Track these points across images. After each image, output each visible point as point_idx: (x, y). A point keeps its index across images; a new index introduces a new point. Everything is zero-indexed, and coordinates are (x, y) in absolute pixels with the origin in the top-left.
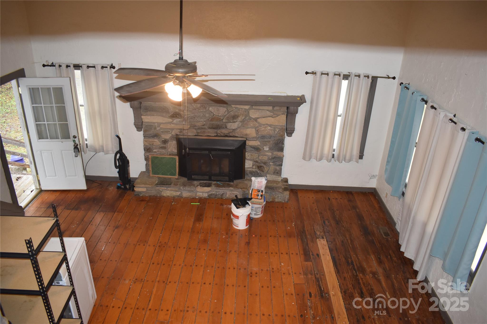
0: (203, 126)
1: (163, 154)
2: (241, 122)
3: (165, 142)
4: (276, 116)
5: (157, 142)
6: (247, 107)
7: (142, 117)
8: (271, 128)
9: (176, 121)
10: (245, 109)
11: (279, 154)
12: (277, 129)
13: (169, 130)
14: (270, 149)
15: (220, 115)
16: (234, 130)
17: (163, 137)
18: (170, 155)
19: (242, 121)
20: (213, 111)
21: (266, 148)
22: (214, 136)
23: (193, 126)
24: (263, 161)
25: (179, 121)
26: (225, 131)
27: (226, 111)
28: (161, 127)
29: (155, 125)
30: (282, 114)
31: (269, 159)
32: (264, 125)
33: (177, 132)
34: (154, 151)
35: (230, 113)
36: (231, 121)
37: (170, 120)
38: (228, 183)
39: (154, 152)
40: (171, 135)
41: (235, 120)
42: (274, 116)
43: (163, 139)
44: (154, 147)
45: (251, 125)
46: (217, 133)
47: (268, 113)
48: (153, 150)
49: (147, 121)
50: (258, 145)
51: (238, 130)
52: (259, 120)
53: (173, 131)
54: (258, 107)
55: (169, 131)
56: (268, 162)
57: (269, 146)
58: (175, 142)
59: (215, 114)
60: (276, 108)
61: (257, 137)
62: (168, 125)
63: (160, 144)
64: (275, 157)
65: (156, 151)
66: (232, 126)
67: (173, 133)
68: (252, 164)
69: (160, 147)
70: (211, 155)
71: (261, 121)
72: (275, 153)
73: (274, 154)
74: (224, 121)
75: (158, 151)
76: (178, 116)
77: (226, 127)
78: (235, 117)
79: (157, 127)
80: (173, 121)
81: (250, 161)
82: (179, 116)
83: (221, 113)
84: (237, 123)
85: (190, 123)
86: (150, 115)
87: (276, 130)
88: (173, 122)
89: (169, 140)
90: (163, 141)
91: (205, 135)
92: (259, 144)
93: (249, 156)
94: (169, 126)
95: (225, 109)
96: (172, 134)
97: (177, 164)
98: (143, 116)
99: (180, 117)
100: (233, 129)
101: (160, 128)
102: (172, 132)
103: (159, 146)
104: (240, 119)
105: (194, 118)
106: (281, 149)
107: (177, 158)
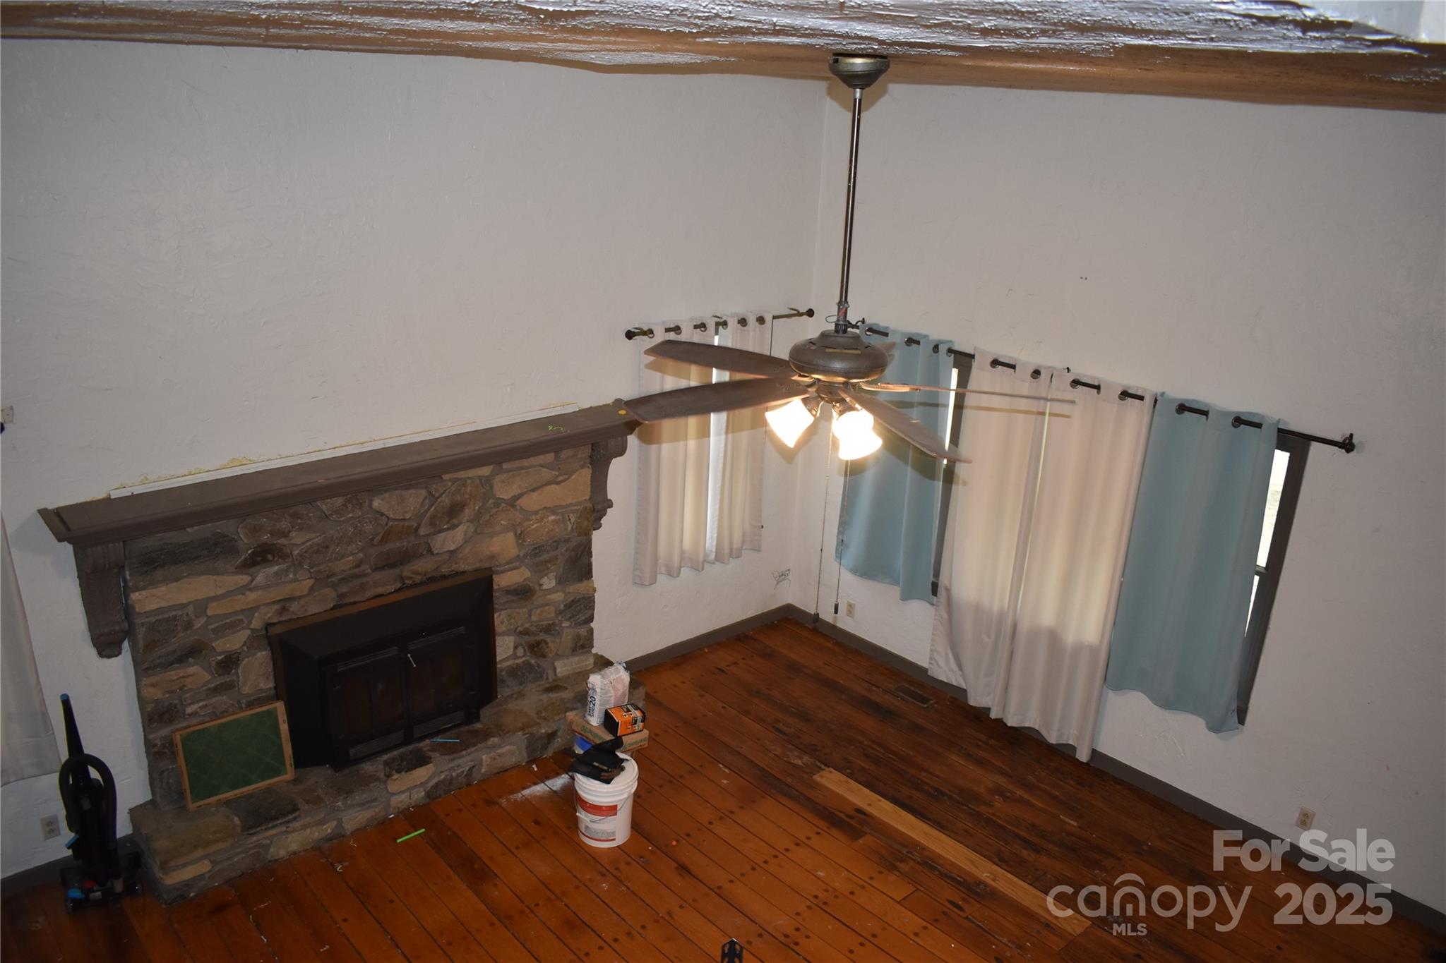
0: (358, 566)
1: (224, 714)
2: (470, 521)
3: (229, 663)
4: (566, 477)
5: (197, 674)
6: (485, 471)
7: (135, 596)
8: (558, 517)
9: (263, 575)
10: (480, 477)
11: (582, 587)
12: (571, 515)
13: (240, 617)
14: (561, 581)
15: (408, 516)
16: (452, 553)
17: (219, 650)
18: (250, 705)
19: (475, 519)
20: (384, 510)
21: (549, 582)
22: (397, 591)
23: (322, 580)
24: (542, 625)
25: (276, 573)
26: (423, 566)
27: (426, 497)
28: (209, 613)
29: (187, 615)
30: (582, 467)
31: (559, 613)
32: (536, 513)
33: (269, 614)
34: (189, 710)
35: (439, 500)
36: (445, 527)
37: (243, 579)
38: (467, 728)
39: (191, 715)
40: (248, 632)
41: (455, 521)
42: (561, 478)
43: (219, 658)
44: (188, 695)
45: (502, 522)
46: (402, 579)
47: (547, 474)
48: (184, 710)
49: (154, 606)
50: (525, 580)
51: (467, 550)
52: (524, 502)
53: (256, 614)
54: (517, 464)
55: (241, 621)
56: (557, 622)
57: (555, 574)
58: (264, 653)
59: (392, 516)
60: (563, 455)
61: (521, 554)
62: (236, 598)
63: (210, 677)
64: (573, 601)
65: (198, 710)
66: (448, 541)
67: (257, 623)
68: (512, 645)
69: (209, 689)
70: (409, 655)
71: (528, 502)
72: (571, 589)
73: (569, 593)
74: (422, 532)
75: (206, 706)
76: (270, 557)
77: (430, 551)
78: (454, 511)
79: (194, 618)
80: (252, 581)
81: (506, 637)
82: (274, 557)
83: (412, 508)
84: (462, 528)
85: (312, 571)
86: (166, 581)
87: (570, 520)
88: (254, 582)
89: (240, 653)
90: (219, 663)
91: (369, 594)
92: (528, 574)
93: (502, 623)
94: (241, 602)
95: (423, 493)
96: (252, 627)
97: (284, 727)
98: (137, 594)
99: (276, 559)
100: (452, 549)
101: (205, 619)
102: (250, 622)
103: (204, 688)
104: (468, 513)
105: (327, 547)
106: (587, 573)
107: (280, 707)
